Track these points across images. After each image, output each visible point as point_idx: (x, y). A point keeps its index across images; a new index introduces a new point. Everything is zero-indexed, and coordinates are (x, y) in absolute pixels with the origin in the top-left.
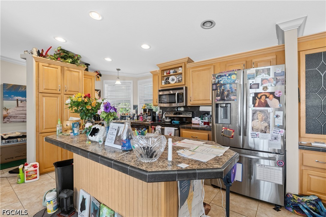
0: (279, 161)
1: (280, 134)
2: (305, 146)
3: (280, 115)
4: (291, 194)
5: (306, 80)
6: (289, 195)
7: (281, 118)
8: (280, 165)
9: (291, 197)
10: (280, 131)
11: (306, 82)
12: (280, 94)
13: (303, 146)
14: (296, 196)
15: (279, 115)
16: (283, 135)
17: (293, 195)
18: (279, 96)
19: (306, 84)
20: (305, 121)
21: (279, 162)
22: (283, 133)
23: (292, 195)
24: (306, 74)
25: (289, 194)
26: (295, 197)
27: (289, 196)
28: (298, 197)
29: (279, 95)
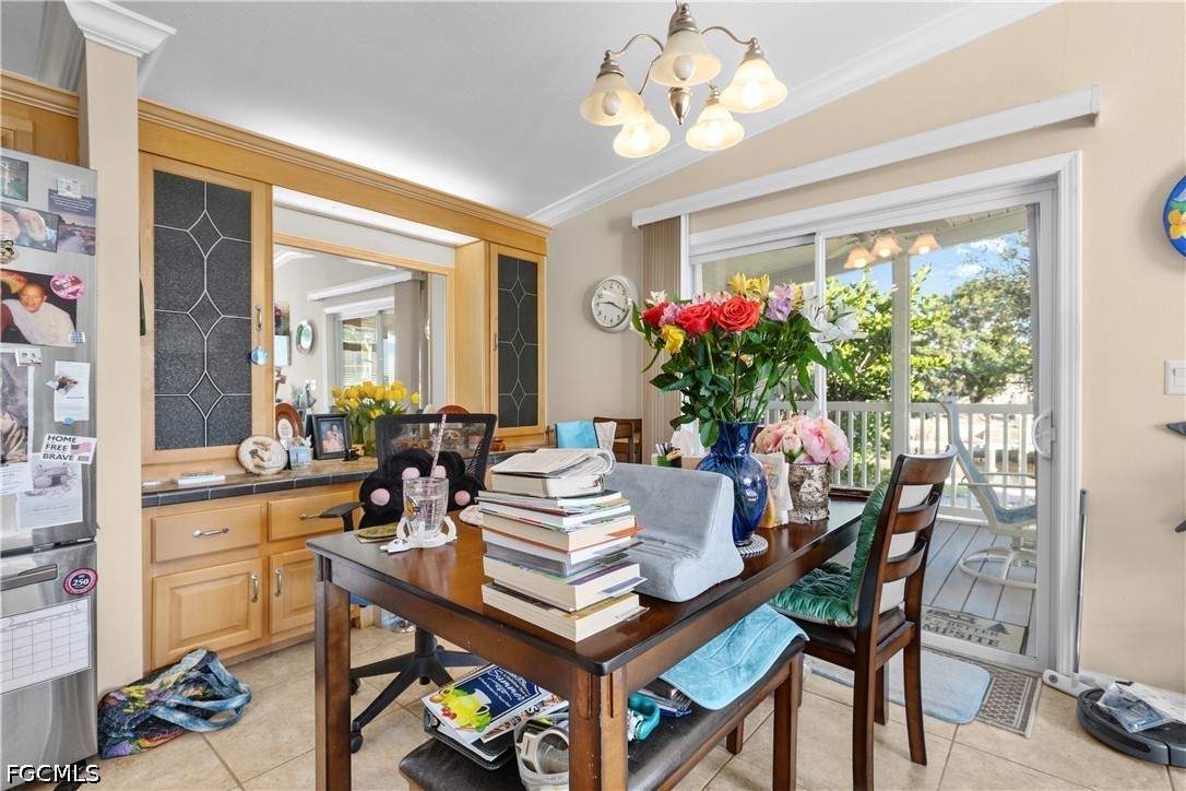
0: (74, 575)
1: (76, 457)
2: (160, 492)
3: (76, 380)
4: (118, 691)
5: (156, 259)
6: (114, 698)
7: (82, 388)
8: (76, 591)
9: (122, 698)
10: (75, 447)
11: (155, 266)
12: (76, 288)
13: (156, 493)
14: (138, 687)
15: (72, 376)
16: (89, 462)
17: (126, 690)
18: (72, 297)
19: (157, 274)
20: (153, 407)
21: (76, 578)
22: (89, 451)
23: (122, 693)
24: (156, 241)
25: (112, 695)
26: (135, 692)
27: (112, 702)
28: (143, 687)
29: (74, 293)
